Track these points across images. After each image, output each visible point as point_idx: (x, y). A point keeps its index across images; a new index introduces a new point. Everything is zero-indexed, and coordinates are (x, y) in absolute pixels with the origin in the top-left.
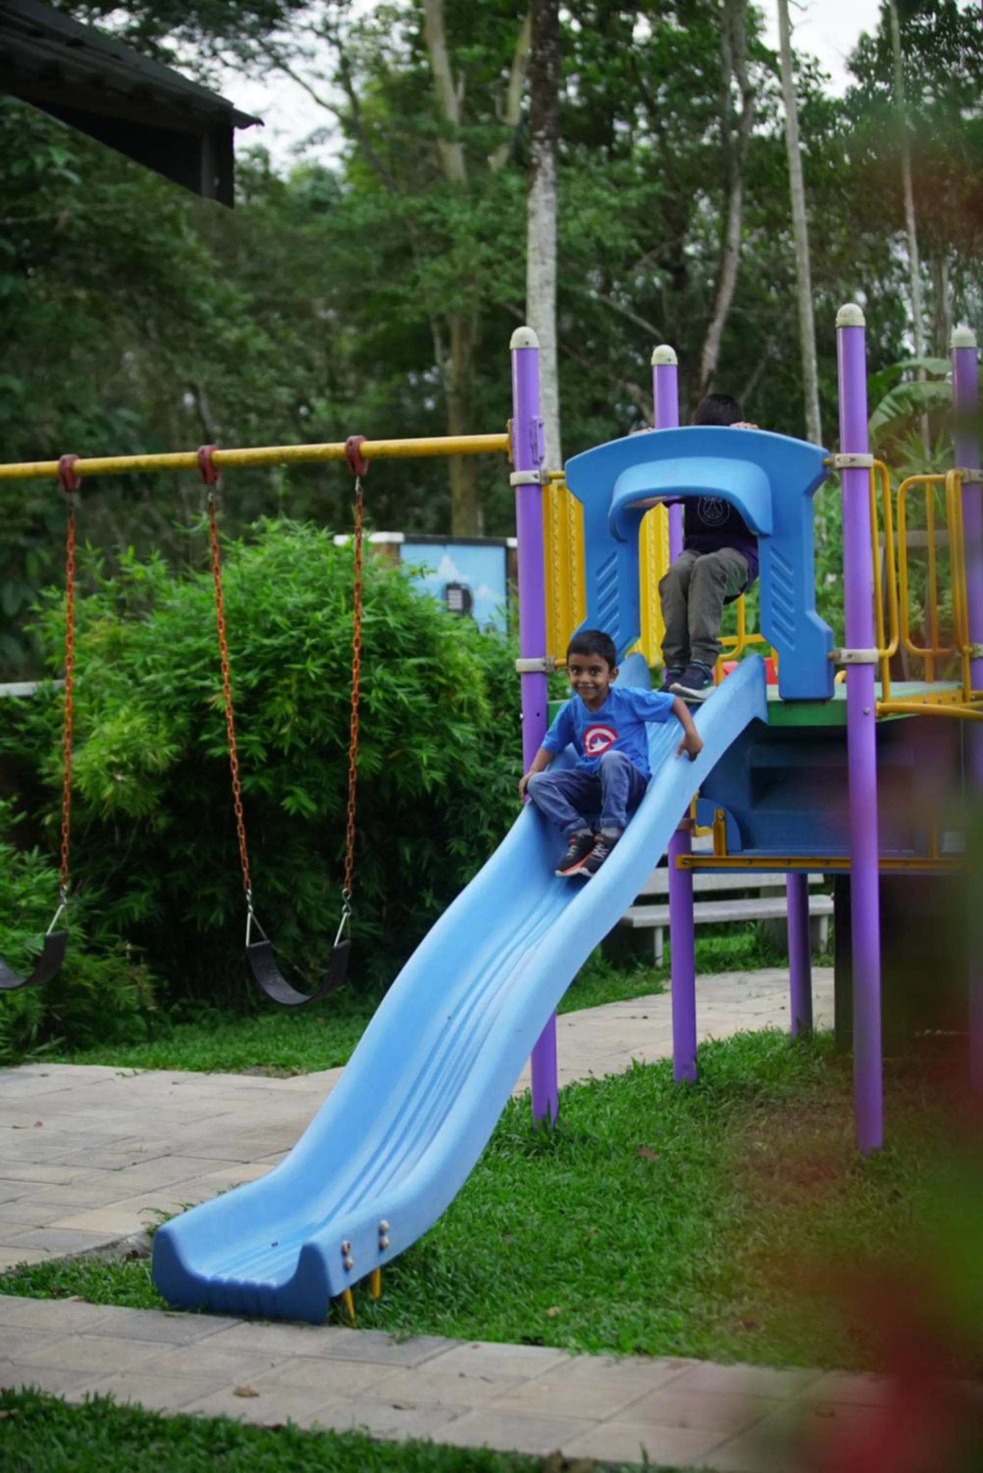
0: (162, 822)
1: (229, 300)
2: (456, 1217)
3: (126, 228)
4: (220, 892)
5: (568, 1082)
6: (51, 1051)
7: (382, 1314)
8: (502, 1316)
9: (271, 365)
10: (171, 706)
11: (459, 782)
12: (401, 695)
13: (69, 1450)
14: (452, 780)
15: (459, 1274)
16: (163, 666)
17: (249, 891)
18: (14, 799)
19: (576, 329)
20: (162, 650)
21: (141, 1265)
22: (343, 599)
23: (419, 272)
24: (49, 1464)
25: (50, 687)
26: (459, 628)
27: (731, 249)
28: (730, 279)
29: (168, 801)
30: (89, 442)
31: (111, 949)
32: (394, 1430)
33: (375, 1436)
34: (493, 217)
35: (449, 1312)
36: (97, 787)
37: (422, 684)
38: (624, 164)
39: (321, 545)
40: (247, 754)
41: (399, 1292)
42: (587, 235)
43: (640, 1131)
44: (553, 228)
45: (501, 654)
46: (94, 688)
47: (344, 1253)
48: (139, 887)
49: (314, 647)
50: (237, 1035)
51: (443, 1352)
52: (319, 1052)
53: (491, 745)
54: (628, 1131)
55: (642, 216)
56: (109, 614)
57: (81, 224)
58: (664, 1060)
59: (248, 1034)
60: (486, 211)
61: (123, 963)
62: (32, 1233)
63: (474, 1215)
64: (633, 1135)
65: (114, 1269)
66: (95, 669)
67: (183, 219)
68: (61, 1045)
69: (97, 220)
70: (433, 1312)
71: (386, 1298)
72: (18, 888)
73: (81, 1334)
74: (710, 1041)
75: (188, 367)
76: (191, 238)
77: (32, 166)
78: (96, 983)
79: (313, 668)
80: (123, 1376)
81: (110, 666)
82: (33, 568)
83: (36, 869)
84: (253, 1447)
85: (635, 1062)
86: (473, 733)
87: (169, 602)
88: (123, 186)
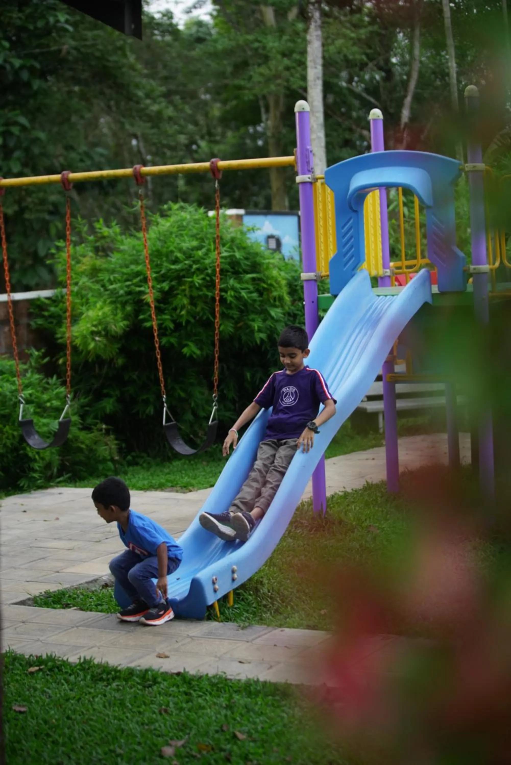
0: (120, 361)
1: (152, 91)
2: (274, 563)
3: (98, 54)
4: (152, 398)
5: (332, 493)
6: (64, 481)
7: (234, 614)
8: (297, 615)
9: (175, 123)
10: (124, 301)
11: (275, 339)
12: (244, 294)
13: (70, 686)
14: (271, 338)
15: (274, 593)
16: (119, 280)
17: (165, 396)
18: (43, 351)
19: (335, 103)
20: (118, 272)
21: (110, 591)
22: (212, 244)
23: (252, 73)
24: (60, 694)
25: (61, 292)
26: (273, 258)
27: (415, 60)
28: (415, 75)
29: (123, 351)
30: (80, 165)
31: (95, 428)
32: (239, 674)
33: (229, 677)
34: (290, 45)
35: (269, 613)
36: (86, 344)
37: (254, 288)
38: (358, 16)
39: (200, 216)
40: (164, 326)
41: (243, 603)
42: (339, 53)
43: (370, 518)
44: (320, 49)
45: (296, 271)
46: (84, 292)
47: (214, 583)
48: (108, 396)
49: (198, 269)
50: (161, 471)
51: (266, 634)
52: (203, 479)
53: (291, 319)
54: (363, 518)
55: (368, 43)
56: (91, 254)
57: (74, 52)
58: (382, 481)
59: (166, 471)
60: (287, 41)
61: (101, 435)
62: (53, 575)
63: (283, 562)
64: (366, 520)
65: (95, 593)
66: (84, 283)
67: (127, 49)
68: (69, 478)
69: (83, 50)
70: (261, 613)
71: (236, 606)
72: (45, 397)
73: (77, 627)
74: (406, 470)
75: (132, 125)
76: (132, 58)
77: (48, 23)
78: (87, 446)
79: (197, 280)
80: (99, 648)
81: (91, 281)
82: (53, 231)
83: (55, 387)
84: (166, 683)
85: (367, 482)
86: (281, 313)
87: (122, 247)
88: (96, 32)
